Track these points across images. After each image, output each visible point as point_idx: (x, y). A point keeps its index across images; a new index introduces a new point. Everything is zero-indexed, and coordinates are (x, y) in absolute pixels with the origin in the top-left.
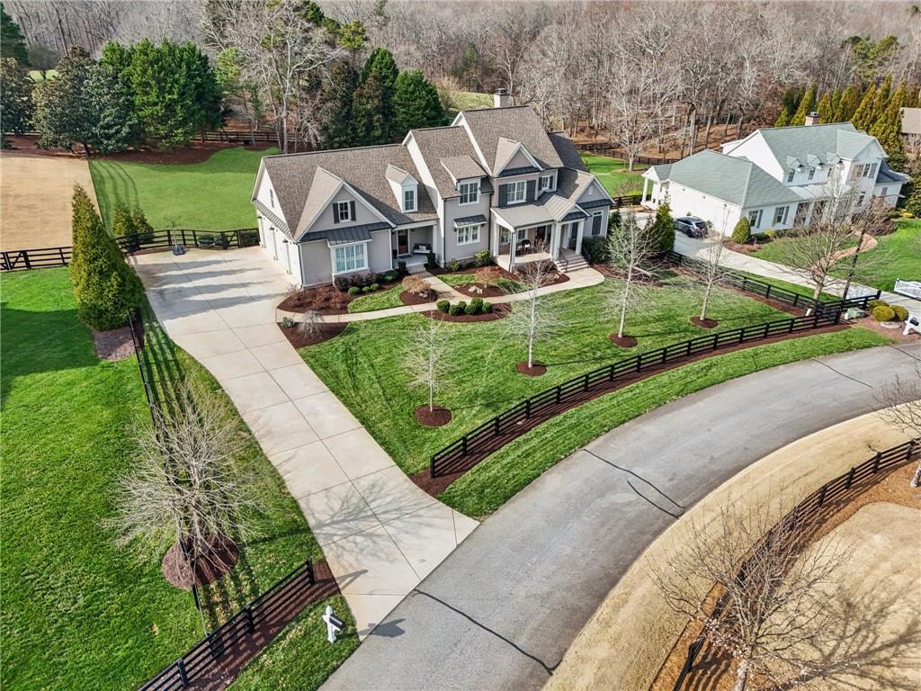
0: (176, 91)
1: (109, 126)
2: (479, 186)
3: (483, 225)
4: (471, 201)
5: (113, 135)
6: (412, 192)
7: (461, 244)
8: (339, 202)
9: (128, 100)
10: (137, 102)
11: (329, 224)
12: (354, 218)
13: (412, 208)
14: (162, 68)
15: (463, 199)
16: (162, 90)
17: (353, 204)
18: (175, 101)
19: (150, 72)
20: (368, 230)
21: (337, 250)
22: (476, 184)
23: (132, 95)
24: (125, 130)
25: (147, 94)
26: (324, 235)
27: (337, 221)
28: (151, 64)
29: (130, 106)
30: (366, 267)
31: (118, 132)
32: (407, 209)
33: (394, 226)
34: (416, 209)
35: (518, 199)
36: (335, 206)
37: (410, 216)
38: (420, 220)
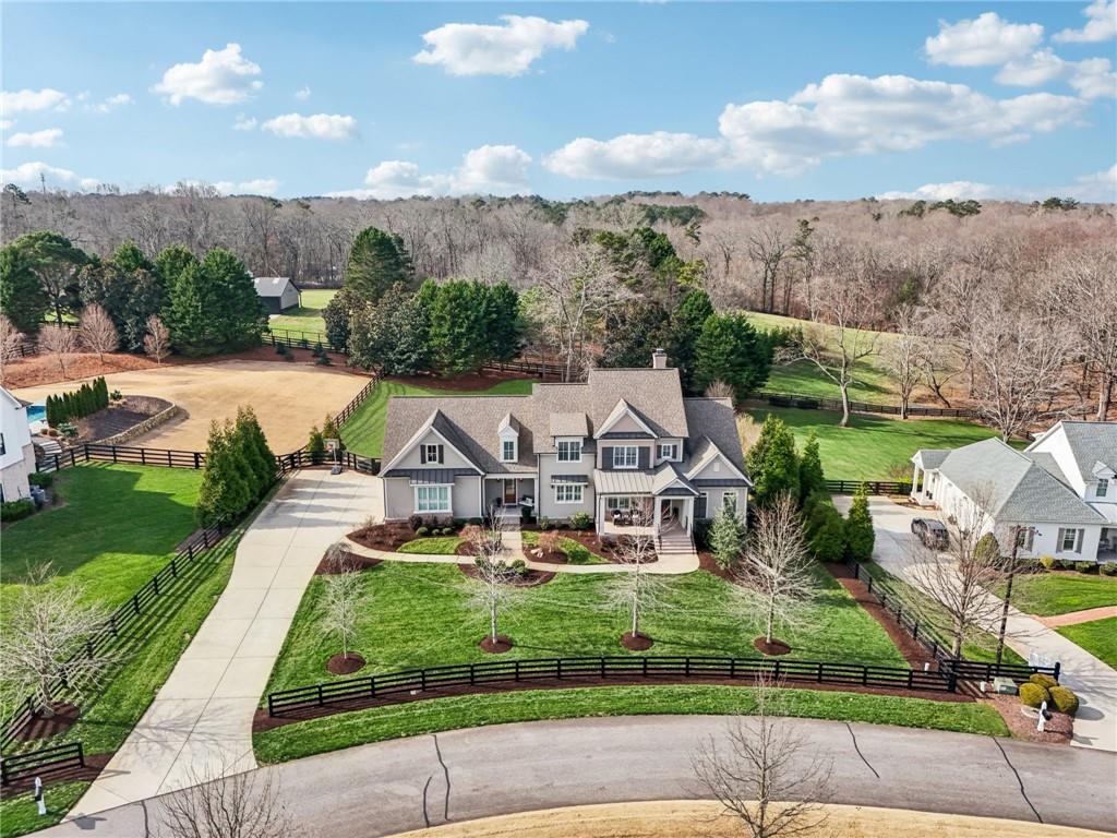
0: (465, 325)
1: (403, 353)
2: (581, 445)
3: (586, 486)
4: (572, 459)
5: (404, 361)
6: (512, 443)
7: (560, 502)
8: (427, 445)
9: (424, 331)
10: (431, 333)
11: (415, 463)
12: (441, 461)
13: (512, 458)
14: (458, 305)
15: (563, 456)
16: (454, 324)
17: (441, 447)
18: (463, 335)
19: (448, 308)
20: (454, 475)
21: (419, 489)
22: (578, 443)
23: (429, 326)
24: (414, 357)
25: (440, 326)
26: (408, 473)
27: (423, 461)
28: (450, 301)
29: (425, 336)
30: (450, 510)
31: (409, 358)
32: (506, 458)
33: (482, 473)
34: (516, 460)
35: (628, 463)
36: (423, 447)
37: (507, 466)
38: (518, 471)
